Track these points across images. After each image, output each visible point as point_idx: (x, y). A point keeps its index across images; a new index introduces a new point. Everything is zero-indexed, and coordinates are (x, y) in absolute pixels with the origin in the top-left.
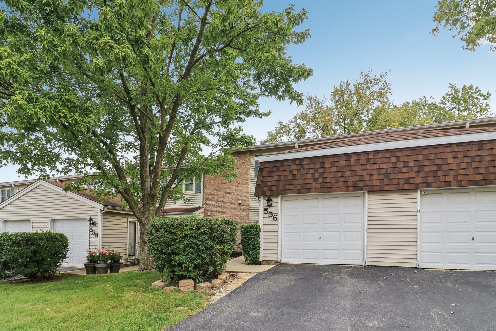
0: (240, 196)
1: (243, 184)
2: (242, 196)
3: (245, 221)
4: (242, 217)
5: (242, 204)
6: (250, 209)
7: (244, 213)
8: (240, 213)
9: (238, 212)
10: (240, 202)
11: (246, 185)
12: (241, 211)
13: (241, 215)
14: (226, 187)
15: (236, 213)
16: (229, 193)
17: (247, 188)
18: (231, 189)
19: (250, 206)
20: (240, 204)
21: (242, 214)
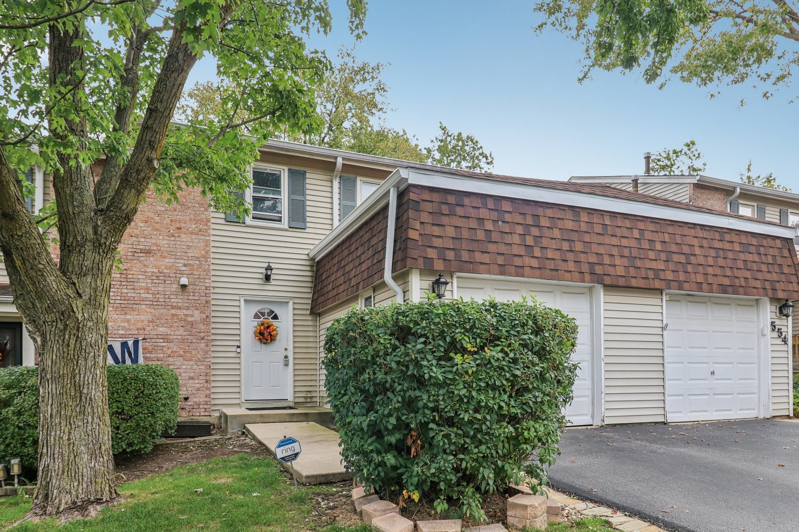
0: (185, 265)
1: (192, 233)
2: (190, 265)
3: (202, 335)
4: (192, 323)
5: (191, 287)
6: (213, 302)
7: (197, 312)
8: (185, 312)
9: (179, 308)
10: (184, 281)
11: (203, 237)
12: (188, 308)
13: (190, 319)
14: (136, 232)
15: (173, 311)
16: (148, 252)
17: (207, 246)
18: (154, 241)
19: (213, 296)
20: (184, 287)
21: (192, 316)
